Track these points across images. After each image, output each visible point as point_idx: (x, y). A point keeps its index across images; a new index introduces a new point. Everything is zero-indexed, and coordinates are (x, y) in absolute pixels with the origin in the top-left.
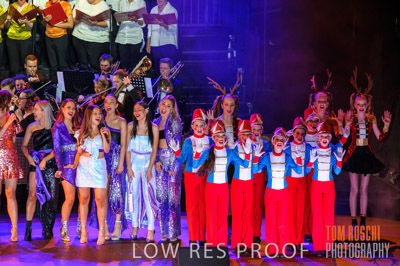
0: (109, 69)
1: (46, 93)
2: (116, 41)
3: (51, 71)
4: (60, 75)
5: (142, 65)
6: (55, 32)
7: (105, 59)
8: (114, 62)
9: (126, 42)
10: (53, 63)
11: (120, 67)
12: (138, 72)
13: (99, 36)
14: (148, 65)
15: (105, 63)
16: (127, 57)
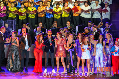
0: (91, 25)
1: (73, 32)
2: (93, 17)
3: (74, 26)
4: (77, 27)
5: (100, 24)
6: (75, 15)
7: (89, 23)
8: (92, 23)
9: (95, 18)
10: (75, 24)
11: (94, 25)
12: (99, 26)
13: (88, 16)
14: (102, 24)
15: (89, 24)
16: (96, 22)
